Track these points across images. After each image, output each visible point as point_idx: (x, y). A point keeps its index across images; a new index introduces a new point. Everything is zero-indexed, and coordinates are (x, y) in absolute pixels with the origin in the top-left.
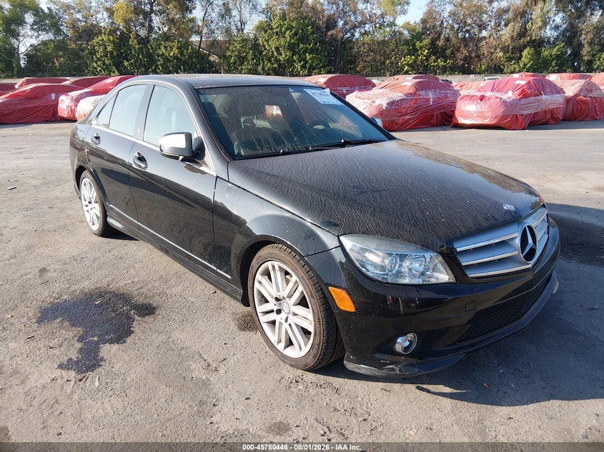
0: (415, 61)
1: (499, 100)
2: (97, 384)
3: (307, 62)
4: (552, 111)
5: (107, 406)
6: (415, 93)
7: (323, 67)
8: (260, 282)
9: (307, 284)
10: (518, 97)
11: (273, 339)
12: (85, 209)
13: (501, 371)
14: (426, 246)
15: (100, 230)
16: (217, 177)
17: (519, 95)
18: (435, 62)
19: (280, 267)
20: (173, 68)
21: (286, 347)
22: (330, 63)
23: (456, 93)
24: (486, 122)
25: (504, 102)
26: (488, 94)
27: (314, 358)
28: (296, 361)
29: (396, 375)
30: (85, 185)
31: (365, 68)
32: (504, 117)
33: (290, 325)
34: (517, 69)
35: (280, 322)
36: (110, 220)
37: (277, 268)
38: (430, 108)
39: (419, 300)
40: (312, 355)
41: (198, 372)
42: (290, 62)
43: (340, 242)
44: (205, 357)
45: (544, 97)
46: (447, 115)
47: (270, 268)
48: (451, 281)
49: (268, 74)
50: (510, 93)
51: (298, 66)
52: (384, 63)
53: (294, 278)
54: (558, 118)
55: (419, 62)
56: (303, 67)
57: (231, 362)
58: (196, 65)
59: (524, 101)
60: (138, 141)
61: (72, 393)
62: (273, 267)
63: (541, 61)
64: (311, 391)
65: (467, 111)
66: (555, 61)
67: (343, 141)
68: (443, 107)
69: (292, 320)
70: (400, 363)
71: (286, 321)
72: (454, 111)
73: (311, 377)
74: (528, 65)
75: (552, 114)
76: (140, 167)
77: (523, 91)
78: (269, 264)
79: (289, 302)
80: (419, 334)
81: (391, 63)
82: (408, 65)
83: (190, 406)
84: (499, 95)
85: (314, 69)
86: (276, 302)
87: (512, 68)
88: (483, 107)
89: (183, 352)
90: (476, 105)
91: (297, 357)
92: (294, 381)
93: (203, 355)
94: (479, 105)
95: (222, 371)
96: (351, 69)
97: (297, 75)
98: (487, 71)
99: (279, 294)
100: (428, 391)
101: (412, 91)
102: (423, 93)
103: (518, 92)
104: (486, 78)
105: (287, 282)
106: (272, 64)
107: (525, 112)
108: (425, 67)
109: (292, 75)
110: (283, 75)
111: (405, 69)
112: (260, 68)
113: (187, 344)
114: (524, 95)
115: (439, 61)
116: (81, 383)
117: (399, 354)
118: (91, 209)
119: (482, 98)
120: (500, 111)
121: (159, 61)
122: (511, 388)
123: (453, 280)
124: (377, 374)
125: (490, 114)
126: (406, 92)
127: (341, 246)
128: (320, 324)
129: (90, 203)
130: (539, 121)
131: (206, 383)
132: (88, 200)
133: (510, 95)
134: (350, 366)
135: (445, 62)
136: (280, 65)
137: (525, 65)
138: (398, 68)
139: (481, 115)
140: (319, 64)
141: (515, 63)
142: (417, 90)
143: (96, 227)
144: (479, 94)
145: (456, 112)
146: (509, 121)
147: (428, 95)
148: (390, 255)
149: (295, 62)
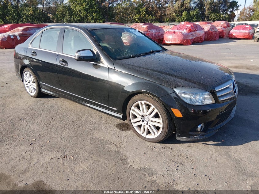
0: (140, 17)
1: (181, 33)
2: (72, 158)
3: (94, 17)
4: (200, 37)
5: (82, 166)
6: (148, 31)
7: (101, 19)
8: (133, 110)
9: (160, 108)
10: (188, 32)
11: (140, 132)
12: (26, 86)
13: (226, 135)
14: (206, 90)
15: (36, 95)
16: (109, 68)
17: (188, 31)
18: (148, 17)
19: (145, 103)
20: (31, 19)
21: (147, 135)
22: (104, 17)
23: (163, 31)
24: (176, 42)
25: (183, 34)
26: (176, 31)
27: (162, 137)
28: (153, 140)
29: (198, 139)
30: (26, 75)
31: (119, 19)
32: (183, 40)
33: (150, 126)
34: (181, 20)
35: (144, 125)
36: (43, 90)
37: (143, 103)
38: (153, 37)
39: (202, 110)
40: (161, 136)
41: (114, 148)
42: (86, 16)
43: (174, 91)
44: (113, 142)
45: (197, 32)
46: (160, 40)
47: (140, 104)
48: (213, 103)
49: (76, 22)
50: (185, 30)
51: (90, 18)
52: (127, 17)
53: (153, 107)
54: (202, 40)
55: (142, 17)
56: (92, 19)
57: (124, 143)
58: (42, 18)
59: (190, 34)
60: (60, 54)
61: (64, 163)
62: (141, 103)
63: (190, 17)
64: (161, 150)
65: (169, 38)
66: (195, 17)
67: (151, 51)
68: (158, 36)
69: (150, 124)
70: (199, 135)
71: (147, 124)
72: (163, 38)
73: (158, 145)
74: (185, 19)
75: (200, 39)
76: (64, 65)
77: (190, 29)
78: (139, 103)
79: (149, 117)
80: (204, 124)
81: (130, 17)
82: (137, 18)
83: (118, 161)
84: (181, 31)
85: (97, 20)
86: (142, 117)
87: (179, 20)
88: (175, 36)
89: (102, 141)
90: (172, 36)
91: (153, 138)
92: (153, 147)
93: (111, 142)
94: (173, 36)
95: (123, 147)
96: (113, 20)
97: (90, 22)
98: (169, 21)
99: (144, 114)
100: (207, 144)
101: (146, 30)
102: (151, 30)
103: (188, 30)
104: (169, 24)
105: (149, 109)
106: (78, 18)
107: (191, 38)
108: (144, 19)
109: (87, 22)
110: (84, 22)
111: (136, 20)
112: (72, 19)
113: (102, 138)
114: (190, 31)
115: (150, 17)
116: (65, 158)
117: (198, 132)
118: (30, 86)
119: (174, 33)
120: (182, 38)
121: (24, 16)
122: (232, 141)
123: (214, 102)
124: (190, 140)
125: (178, 39)
126: (144, 30)
127: (174, 92)
128: (166, 124)
129: (29, 83)
130: (196, 41)
131: (119, 152)
132: (28, 82)
133: (185, 31)
134: (178, 139)
135: (152, 17)
136: (81, 18)
137: (184, 18)
138: (133, 19)
139: (174, 40)
140: (99, 18)
141: (180, 18)
142: (148, 29)
143: (34, 93)
144: (173, 31)
145: (164, 39)
146: (185, 42)
147: (152, 31)
148: (193, 94)
149: (88, 17)
